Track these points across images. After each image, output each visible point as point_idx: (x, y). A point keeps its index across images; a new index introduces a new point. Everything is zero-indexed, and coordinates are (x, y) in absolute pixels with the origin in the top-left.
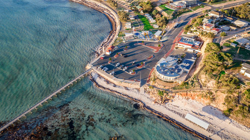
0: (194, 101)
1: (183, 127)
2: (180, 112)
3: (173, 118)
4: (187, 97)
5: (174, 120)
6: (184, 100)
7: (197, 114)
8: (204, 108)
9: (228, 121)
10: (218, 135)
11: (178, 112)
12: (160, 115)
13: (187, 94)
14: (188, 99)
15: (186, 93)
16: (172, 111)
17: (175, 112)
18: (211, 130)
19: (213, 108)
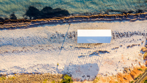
0: (115, 73)
1: (104, 17)
2: (121, 40)
3: (122, 22)
4: (129, 72)
5: (120, 21)
6: (128, 65)
7: (100, 52)
8: (98, 70)
9: (61, 68)
10: (63, 36)
11: (124, 38)
12: (141, 16)
13: (132, 76)
14: (125, 70)
15: (136, 77)
16: (132, 35)
17: (127, 36)
18: (73, 38)
19: (87, 78)
